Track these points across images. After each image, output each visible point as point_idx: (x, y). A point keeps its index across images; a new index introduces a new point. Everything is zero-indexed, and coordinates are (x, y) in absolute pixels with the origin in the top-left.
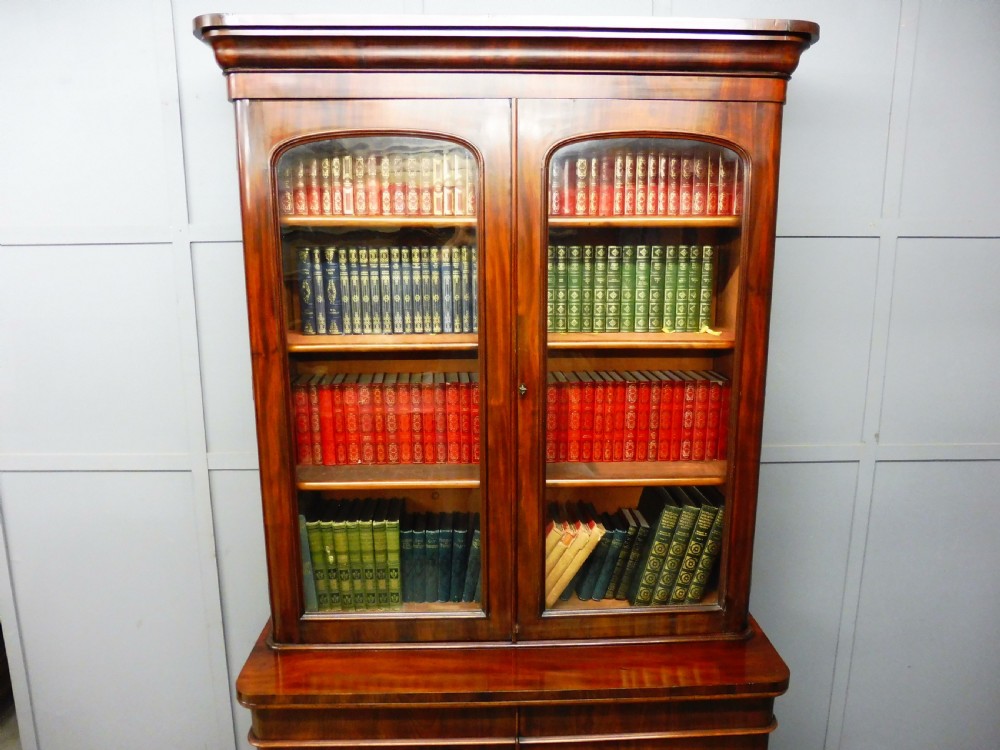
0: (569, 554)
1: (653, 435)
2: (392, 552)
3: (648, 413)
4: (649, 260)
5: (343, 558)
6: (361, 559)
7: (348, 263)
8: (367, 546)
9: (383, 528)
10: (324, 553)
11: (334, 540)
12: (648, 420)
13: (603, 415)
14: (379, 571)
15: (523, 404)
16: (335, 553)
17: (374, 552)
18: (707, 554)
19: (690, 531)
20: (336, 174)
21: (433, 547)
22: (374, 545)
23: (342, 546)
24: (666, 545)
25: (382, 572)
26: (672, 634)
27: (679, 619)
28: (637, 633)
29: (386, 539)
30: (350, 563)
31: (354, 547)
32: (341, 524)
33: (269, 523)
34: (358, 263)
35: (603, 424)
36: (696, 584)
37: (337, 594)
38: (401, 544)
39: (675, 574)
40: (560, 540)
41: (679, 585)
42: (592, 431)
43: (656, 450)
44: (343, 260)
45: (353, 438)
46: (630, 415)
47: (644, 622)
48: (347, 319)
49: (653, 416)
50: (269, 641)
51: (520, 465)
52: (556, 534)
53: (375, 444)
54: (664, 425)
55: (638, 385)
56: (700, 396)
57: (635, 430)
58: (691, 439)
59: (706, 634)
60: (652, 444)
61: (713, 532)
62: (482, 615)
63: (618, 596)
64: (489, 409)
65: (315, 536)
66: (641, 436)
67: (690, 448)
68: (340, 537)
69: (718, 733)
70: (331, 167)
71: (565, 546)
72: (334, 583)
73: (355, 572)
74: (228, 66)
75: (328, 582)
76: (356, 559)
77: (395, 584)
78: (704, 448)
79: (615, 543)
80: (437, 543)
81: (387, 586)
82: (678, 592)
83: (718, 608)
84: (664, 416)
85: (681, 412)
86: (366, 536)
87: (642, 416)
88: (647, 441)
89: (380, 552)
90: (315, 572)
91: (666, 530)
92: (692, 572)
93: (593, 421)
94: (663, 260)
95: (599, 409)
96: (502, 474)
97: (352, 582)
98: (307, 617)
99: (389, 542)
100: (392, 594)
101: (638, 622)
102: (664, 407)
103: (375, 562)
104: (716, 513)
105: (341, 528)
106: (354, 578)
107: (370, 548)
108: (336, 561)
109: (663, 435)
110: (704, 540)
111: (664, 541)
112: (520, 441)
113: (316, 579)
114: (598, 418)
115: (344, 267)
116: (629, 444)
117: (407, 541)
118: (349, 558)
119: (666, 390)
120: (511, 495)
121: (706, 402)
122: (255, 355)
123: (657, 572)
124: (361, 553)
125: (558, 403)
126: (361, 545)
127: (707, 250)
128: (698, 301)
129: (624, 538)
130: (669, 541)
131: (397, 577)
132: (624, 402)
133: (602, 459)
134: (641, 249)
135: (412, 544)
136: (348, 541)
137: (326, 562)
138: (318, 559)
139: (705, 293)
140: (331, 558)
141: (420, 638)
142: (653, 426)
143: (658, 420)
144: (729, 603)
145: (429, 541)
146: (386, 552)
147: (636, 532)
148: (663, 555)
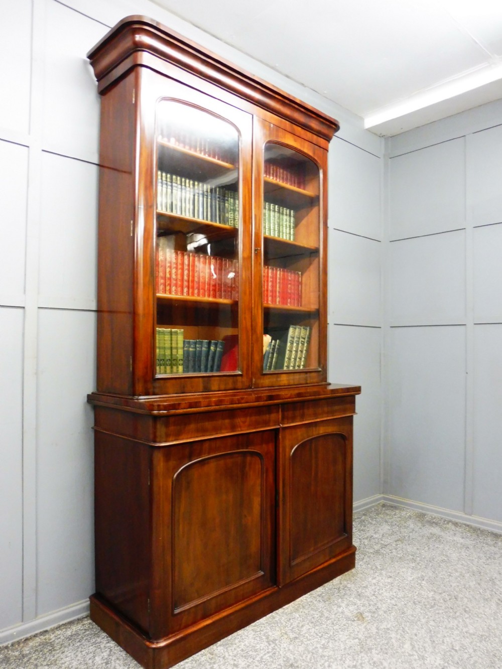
1: (278, 295)
2: (181, 348)
4: (274, 211)
6: (165, 352)
9: (176, 333)
12: (276, 286)
15: (256, 258)
18: (305, 350)
19: (299, 338)
22: (171, 343)
25: (175, 361)
27: (308, 375)
28: (295, 383)
29: (177, 340)
39: (296, 360)
54: (282, 290)
56: (293, 278)
59: (317, 382)
61: (306, 339)
62: (240, 373)
67: (291, 303)
76: (163, 352)
78: (294, 303)
84: (281, 285)
85: (287, 285)
86: (168, 338)
87: (274, 284)
89: (174, 348)
91: (291, 337)
92: (300, 359)
94: (279, 212)
98: (158, 376)
99: (179, 342)
103: (171, 354)
104: (306, 330)
107: (169, 345)
111: (291, 343)
121: (294, 281)
124: (165, 349)
126: (165, 344)
127: (292, 212)
128: (290, 234)
131: (182, 365)
141: (213, 389)
144: (323, 367)
145: (192, 346)
146: (177, 348)
147: (276, 344)
148: (291, 350)
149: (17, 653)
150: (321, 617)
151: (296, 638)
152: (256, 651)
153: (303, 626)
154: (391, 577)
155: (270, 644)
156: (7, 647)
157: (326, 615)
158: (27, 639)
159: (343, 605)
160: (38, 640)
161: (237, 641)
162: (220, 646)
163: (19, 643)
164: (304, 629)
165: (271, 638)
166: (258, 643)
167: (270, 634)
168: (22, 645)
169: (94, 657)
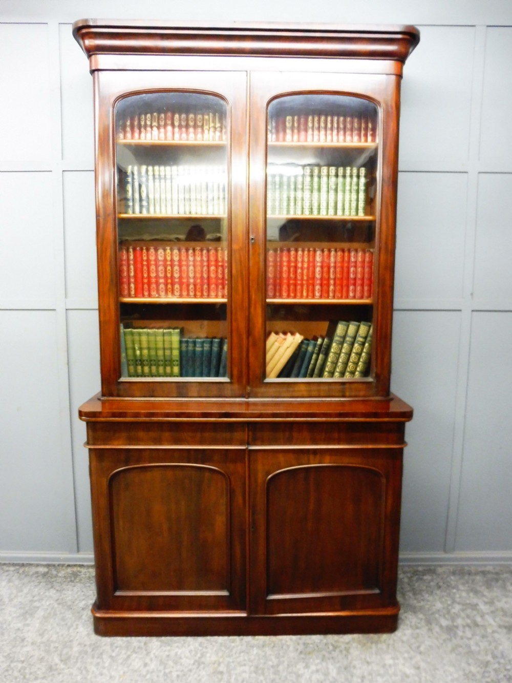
0: (282, 350)
1: (332, 282)
2: (175, 349)
3: (329, 268)
4: (328, 176)
5: (145, 352)
6: (156, 353)
7: (154, 175)
8: (160, 345)
9: (170, 334)
10: (134, 349)
11: (140, 341)
12: (329, 272)
13: (302, 268)
14: (166, 361)
15: (253, 248)
16: (141, 349)
17: (164, 349)
18: (365, 352)
19: (355, 338)
20: (148, 123)
21: (200, 349)
22: (164, 344)
23: (145, 345)
24: (340, 346)
25: (168, 362)
26: (344, 396)
27: (347, 386)
28: (322, 394)
29: (171, 340)
30: (149, 355)
31: (152, 346)
32: (144, 330)
33: (102, 319)
34: (159, 175)
35: (302, 274)
36: (359, 371)
37: (141, 375)
38: (181, 347)
39: (346, 364)
40: (276, 341)
41: (348, 372)
42: (295, 278)
43: (334, 292)
44: (150, 173)
45: (153, 280)
46: (318, 269)
47: (326, 388)
49: (332, 270)
50: (99, 395)
51: (251, 285)
52: (273, 338)
53: (166, 284)
54: (339, 276)
55: (323, 251)
56: (360, 259)
57: (322, 279)
58: (355, 284)
59: (364, 396)
60: (332, 287)
61: (369, 338)
62: (228, 380)
64: (233, 252)
65: (129, 338)
66: (325, 282)
67: (355, 291)
68: (144, 338)
69: (370, 446)
70: (146, 120)
71: (279, 346)
72: (139, 368)
73: (152, 362)
75: (136, 368)
76: (153, 353)
77: (176, 370)
78: (363, 291)
79: (310, 348)
80: (203, 347)
81: (171, 371)
83: (371, 380)
84: (338, 270)
85: (348, 268)
86: (160, 338)
87: (325, 270)
88: (328, 285)
89: (168, 349)
90: (128, 361)
91: (340, 337)
92: (356, 364)
93: (296, 272)
94: (336, 176)
95: (299, 265)
96: (240, 290)
97: (150, 368)
98: (123, 379)
99: (173, 343)
101: (323, 388)
102: (338, 265)
103: (164, 355)
104: (370, 326)
105: (145, 333)
106: (151, 365)
107: (162, 346)
108: (141, 355)
109: (338, 282)
110: (363, 344)
111: (339, 344)
112: (251, 270)
113: (128, 365)
114: (299, 271)
115: (151, 177)
116: (317, 287)
117: (184, 345)
118: (149, 352)
119: (339, 254)
120: (246, 304)
121: (363, 262)
122: (97, 216)
123: (335, 363)
124: (156, 349)
125: (275, 261)
126: (156, 344)
127: (362, 170)
128: (358, 200)
129: (315, 345)
130: (342, 343)
131: (177, 365)
132: (314, 261)
133: (302, 296)
134: (323, 169)
135: (187, 347)
136: (148, 342)
137: (135, 355)
138: (130, 352)
139: (361, 196)
140: (138, 352)
141: (190, 394)
142: (332, 276)
143: (335, 272)
144: (377, 377)
145: (198, 345)
146: (171, 349)
147: (323, 343)
148: (339, 352)
149: (54, 573)
150: (273, 666)
151: (221, 673)
152: (176, 663)
153: (245, 665)
154: (418, 668)
155: (194, 664)
156: (54, 565)
157: (281, 668)
158: (69, 566)
159: (313, 668)
160: (75, 569)
161: (176, 645)
162: (160, 641)
163: (63, 565)
164: (239, 669)
165: (203, 660)
166: (187, 658)
167: (208, 655)
168: (64, 568)
169: (84, 600)
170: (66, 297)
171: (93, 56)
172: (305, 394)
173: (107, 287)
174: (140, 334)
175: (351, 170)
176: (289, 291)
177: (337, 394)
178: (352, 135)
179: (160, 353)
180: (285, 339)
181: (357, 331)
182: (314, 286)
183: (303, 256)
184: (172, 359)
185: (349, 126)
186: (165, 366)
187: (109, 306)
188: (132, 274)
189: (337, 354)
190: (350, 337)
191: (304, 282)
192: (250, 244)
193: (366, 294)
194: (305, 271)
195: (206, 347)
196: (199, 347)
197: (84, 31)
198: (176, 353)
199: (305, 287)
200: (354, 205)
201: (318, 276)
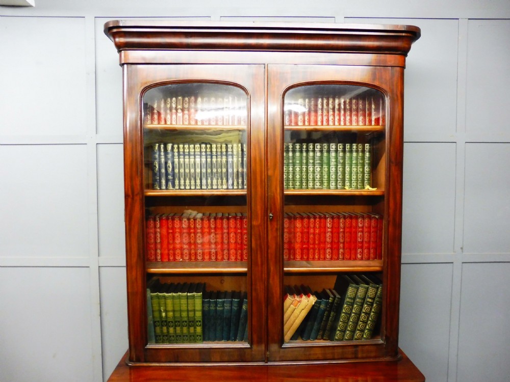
0: (297, 312)
1: (341, 245)
3: (338, 233)
4: (336, 151)
5: (170, 314)
7: (179, 152)
8: (184, 307)
10: (160, 311)
11: (165, 304)
12: (338, 237)
13: (314, 234)
14: (190, 322)
15: (271, 223)
16: (166, 311)
17: (188, 311)
18: (373, 312)
19: (364, 299)
20: (174, 106)
21: (221, 309)
22: (188, 306)
23: (170, 307)
24: (351, 307)
25: (191, 323)
26: (356, 358)
27: (359, 348)
28: (336, 357)
29: (194, 303)
30: (174, 317)
31: (177, 308)
32: (170, 294)
33: (130, 291)
34: (184, 152)
35: (314, 239)
36: (368, 329)
37: (166, 336)
38: (203, 307)
39: (356, 323)
40: (292, 304)
41: (358, 330)
42: (308, 243)
43: (343, 254)
44: (176, 150)
45: (178, 246)
46: (328, 235)
47: (340, 350)
48: (177, 182)
49: (341, 235)
50: (127, 361)
51: (269, 258)
52: (289, 300)
53: (190, 250)
54: (347, 240)
55: (333, 218)
56: (366, 225)
57: (332, 243)
58: (362, 247)
59: (375, 357)
60: (341, 250)
61: (377, 299)
62: (248, 346)
63: (324, 338)
64: (253, 227)
65: (155, 301)
66: (335, 246)
67: (362, 253)
68: (169, 302)
70: (171, 103)
71: (295, 307)
72: (165, 328)
73: (177, 322)
74: (120, 47)
75: (162, 328)
76: (177, 314)
77: (199, 330)
78: (369, 253)
79: (322, 306)
80: (223, 306)
81: (195, 331)
82: (358, 333)
83: (381, 342)
84: (347, 235)
85: (356, 233)
86: (184, 301)
87: (335, 235)
88: (338, 249)
89: (191, 311)
90: (155, 322)
92: (365, 323)
93: (308, 238)
94: (344, 151)
95: (312, 231)
96: (259, 262)
97: (175, 329)
98: (149, 346)
99: (196, 305)
100: (197, 336)
101: (336, 350)
102: (347, 230)
103: (188, 316)
104: (378, 288)
105: (170, 296)
106: (176, 326)
107: (186, 308)
108: (166, 316)
109: (346, 245)
110: (372, 304)
111: (350, 305)
112: (269, 244)
113: (155, 326)
114: (311, 236)
115: (176, 154)
116: (328, 250)
117: (206, 305)
118: (174, 314)
119: (348, 220)
120: (265, 276)
121: (369, 227)
122: (127, 196)
123: (346, 323)
124: (181, 311)
125: (290, 228)
126: (180, 306)
127: (367, 146)
128: (363, 172)
129: (327, 303)
130: (352, 304)
131: (200, 326)
132: (325, 227)
133: (314, 259)
134: (332, 145)
135: (209, 307)
136: (173, 304)
137: (161, 317)
138: (157, 314)
139: (367, 169)
140: (164, 314)
141: (213, 360)
142: (341, 240)
143: (344, 237)
144: (387, 339)
145: (219, 305)
146: (194, 311)
147: (334, 301)
148: (349, 312)
170: (99, 256)
171: (123, 51)
172: (320, 356)
173: (134, 260)
174: (165, 297)
175: (357, 146)
176: (302, 254)
177: (350, 356)
178: (357, 115)
179: (184, 314)
180: (299, 302)
181: (366, 292)
182: (325, 249)
183: (315, 223)
184: (195, 319)
185: (354, 107)
186: (189, 326)
187: (136, 279)
188: (159, 241)
189: (348, 314)
190: (360, 298)
191: (316, 246)
192: (269, 220)
193: (372, 255)
194: (317, 236)
195: (226, 307)
196: (220, 307)
197: (115, 30)
198: (199, 314)
199: (317, 251)
200: (360, 176)
201: (328, 240)
